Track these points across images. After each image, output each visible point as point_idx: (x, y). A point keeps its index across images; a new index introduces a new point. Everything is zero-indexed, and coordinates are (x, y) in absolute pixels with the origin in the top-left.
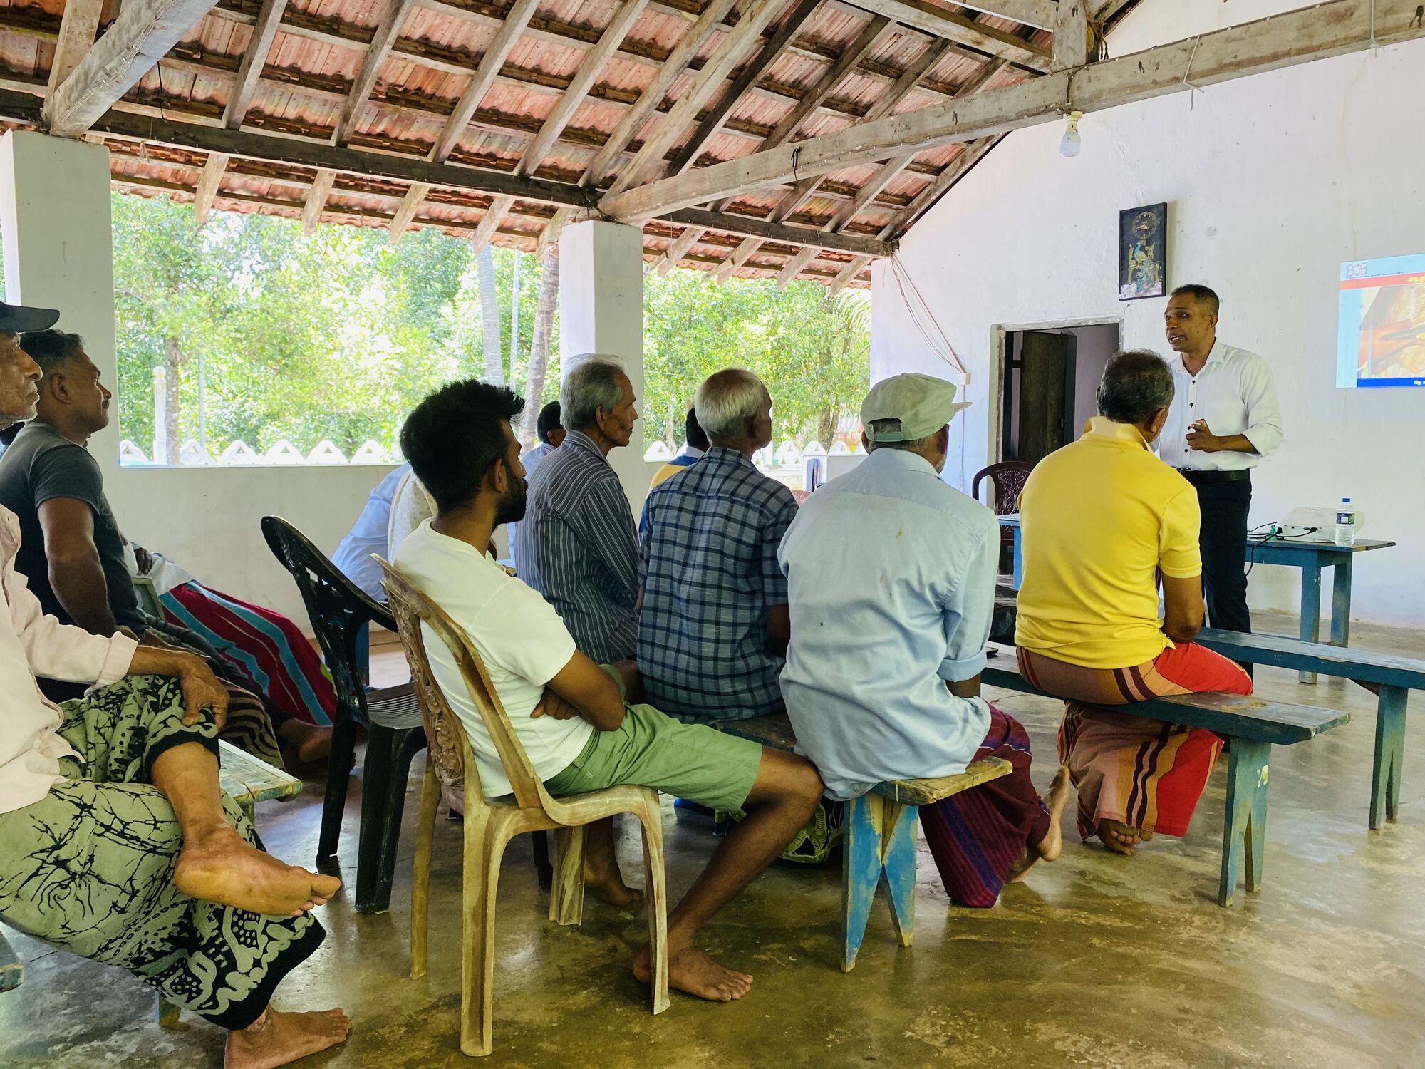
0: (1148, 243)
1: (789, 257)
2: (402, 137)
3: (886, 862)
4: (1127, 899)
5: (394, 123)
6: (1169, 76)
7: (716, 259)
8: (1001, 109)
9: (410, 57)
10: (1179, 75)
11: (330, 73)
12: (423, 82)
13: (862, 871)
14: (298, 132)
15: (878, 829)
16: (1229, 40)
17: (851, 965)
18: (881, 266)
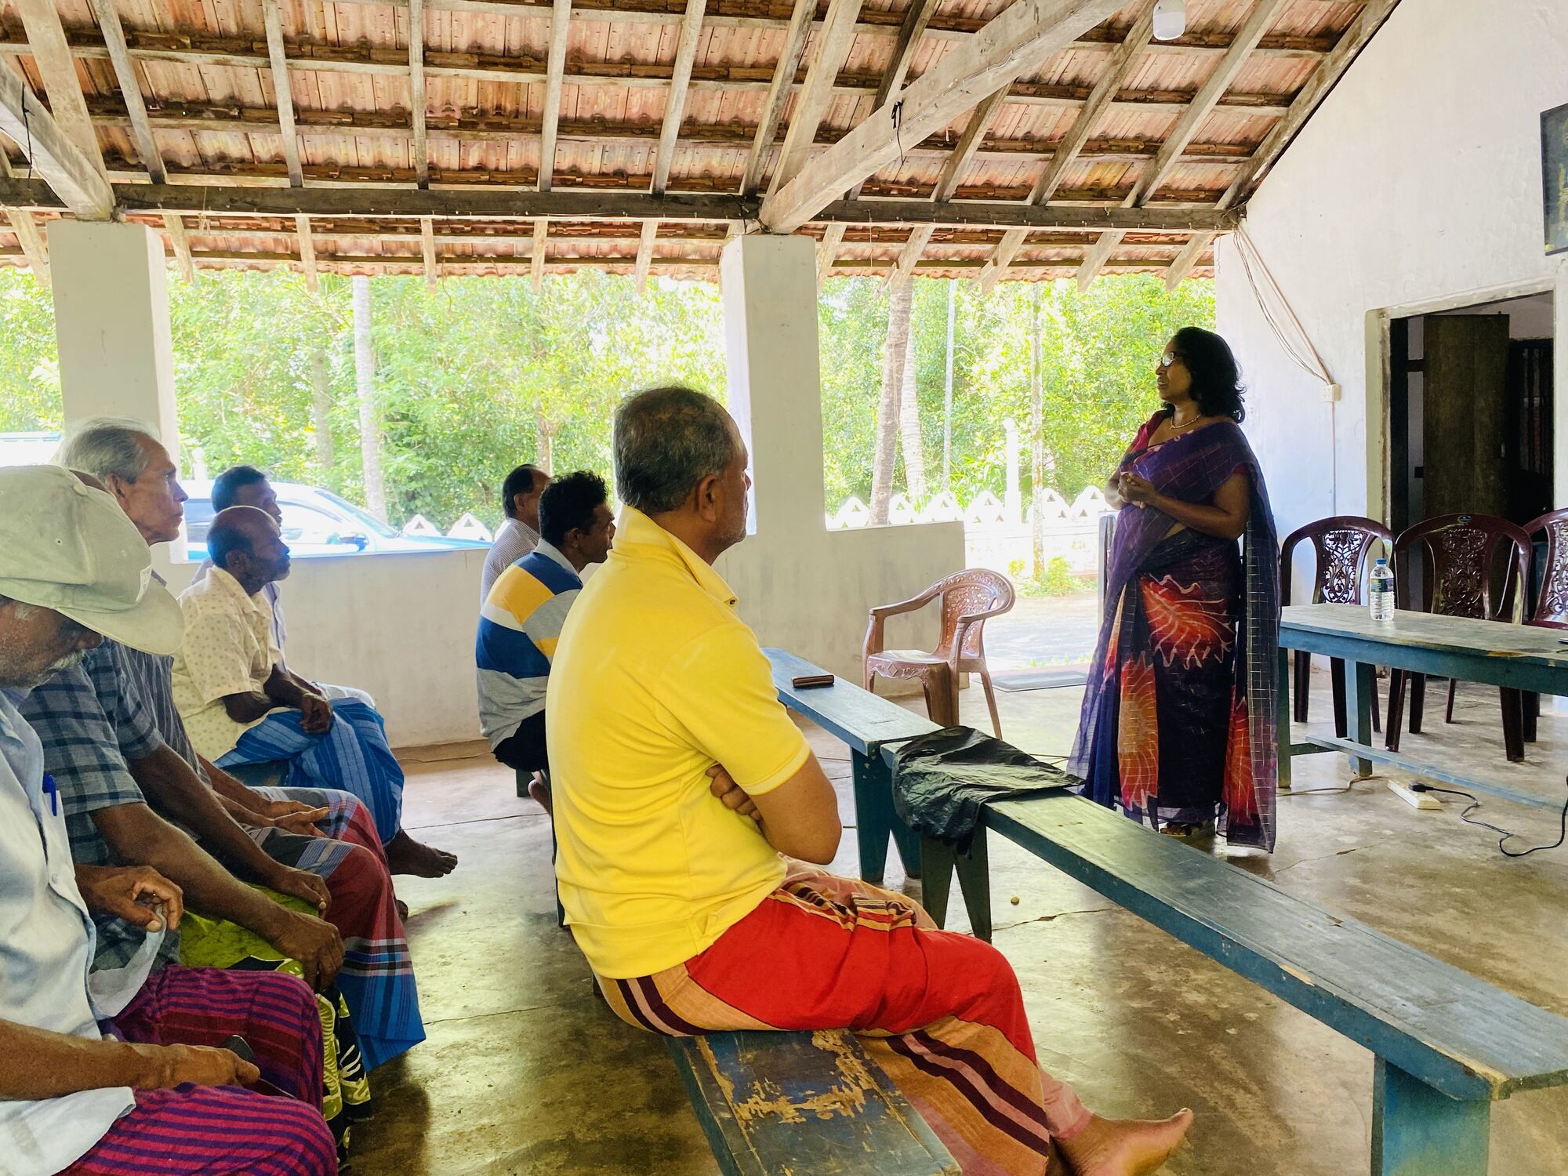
2: (502, 167)
5: (486, 152)
7: (978, 262)
11: (385, 107)
12: (498, 99)
14: (380, 179)
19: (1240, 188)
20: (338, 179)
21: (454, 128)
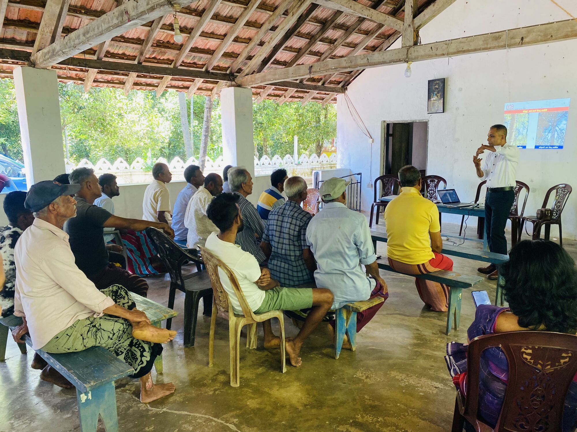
0: (438, 93)
1: (306, 94)
2: (162, 58)
3: (348, 327)
4: (419, 334)
5: (159, 54)
6: (441, 53)
7: (279, 96)
8: (384, 58)
9: (166, 31)
10: (444, 53)
11: (135, 38)
12: (170, 39)
13: (341, 330)
14: (123, 59)
15: (345, 318)
16: (461, 42)
17: (338, 357)
18: (340, 96)
19: (346, 82)
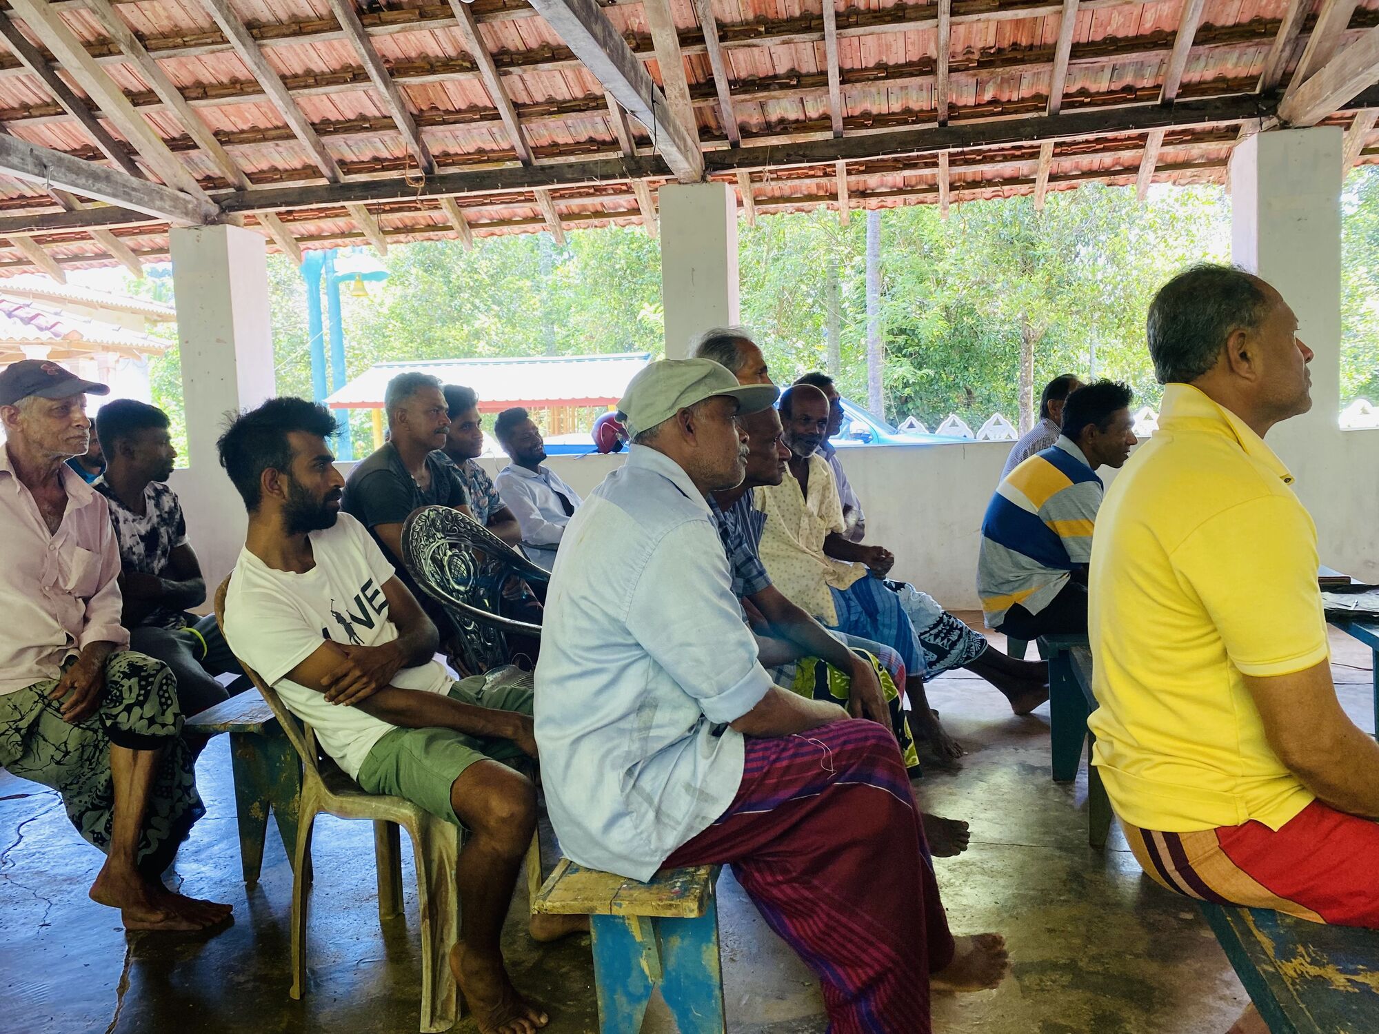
5: (1000, 87)
9: (984, 16)
11: (915, 59)
12: (1015, 36)
14: (906, 123)
20: (872, 127)
21: (973, 68)
